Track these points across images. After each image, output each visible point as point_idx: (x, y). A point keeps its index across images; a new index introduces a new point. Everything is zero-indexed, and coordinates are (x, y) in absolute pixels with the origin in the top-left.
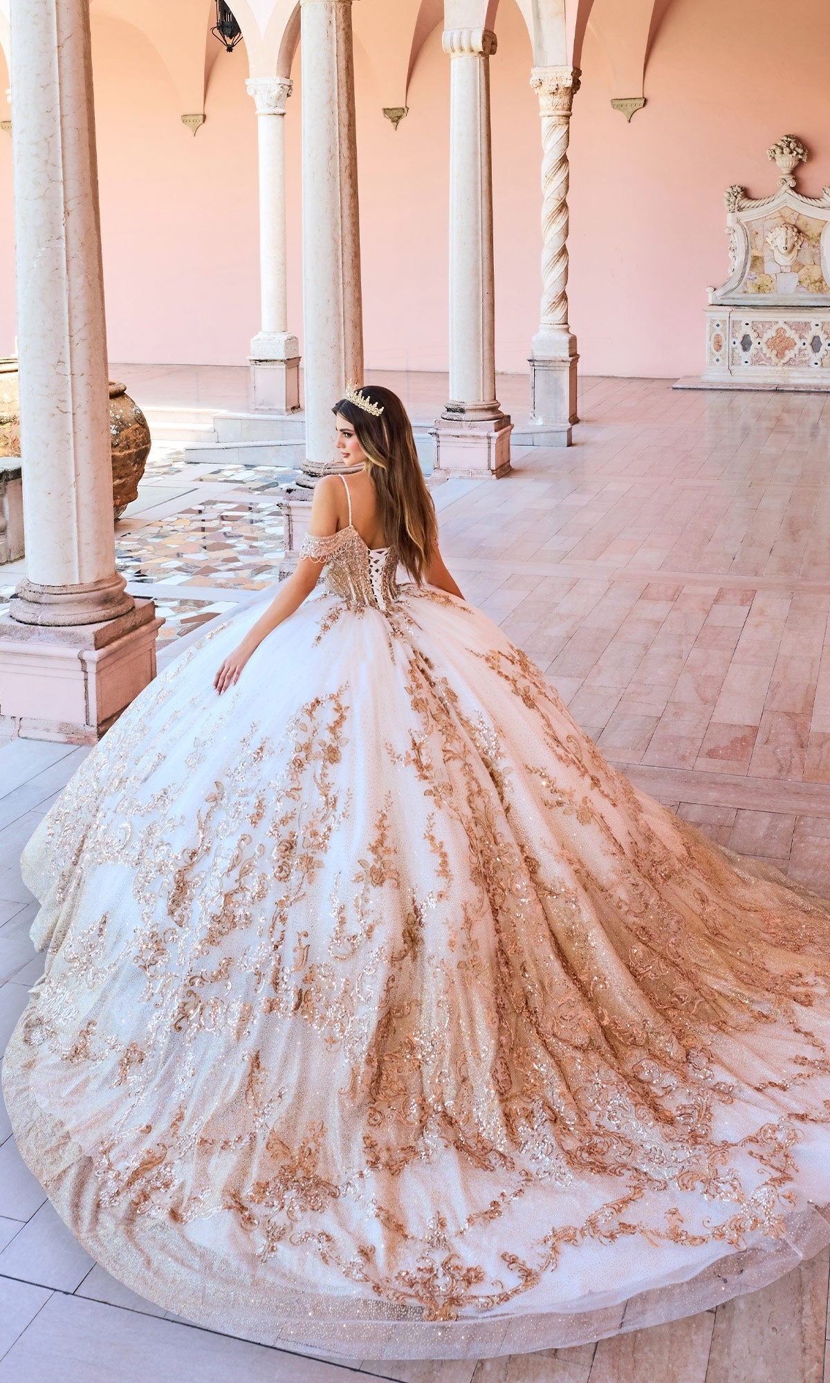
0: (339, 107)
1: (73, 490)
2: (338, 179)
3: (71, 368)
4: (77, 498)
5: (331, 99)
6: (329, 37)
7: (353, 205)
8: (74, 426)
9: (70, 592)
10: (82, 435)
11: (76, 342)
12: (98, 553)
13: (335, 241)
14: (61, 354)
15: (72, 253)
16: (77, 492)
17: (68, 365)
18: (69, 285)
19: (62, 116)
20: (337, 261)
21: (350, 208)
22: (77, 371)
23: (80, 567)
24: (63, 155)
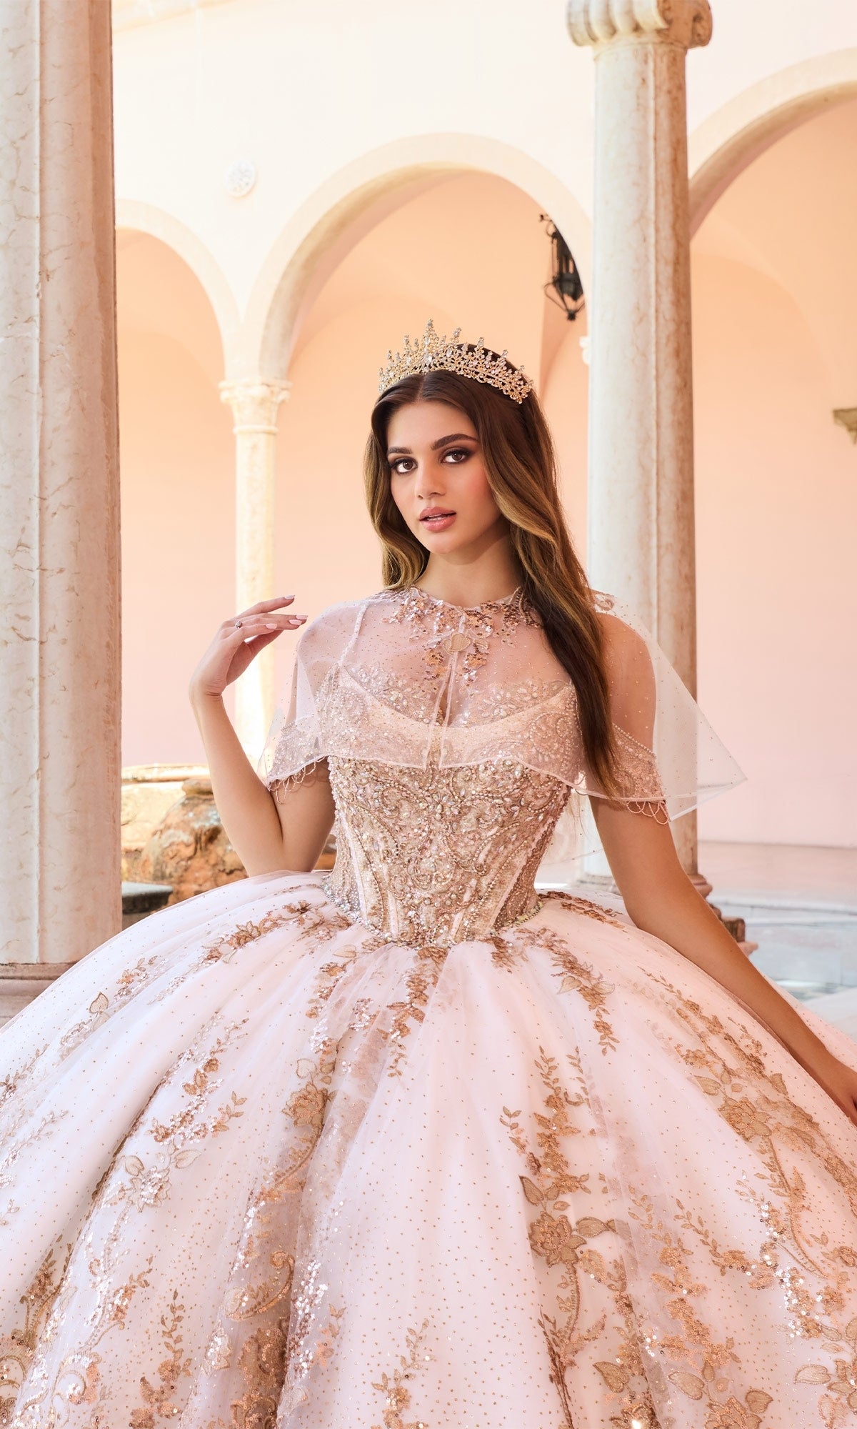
0: (657, 230)
1: (36, 783)
2: (653, 358)
3: (41, 556)
4: (42, 799)
5: (642, 215)
6: (641, 107)
7: (680, 405)
8: (41, 664)
9: (19, 974)
10: (54, 684)
11: (51, 510)
12: (78, 909)
13: (643, 468)
14: (23, 530)
15: (51, 348)
16: (42, 787)
17: (35, 552)
18: (44, 406)
19: (43, 101)
20: (647, 504)
21: (674, 412)
22: (51, 564)
23: (42, 931)
24: (41, 170)
